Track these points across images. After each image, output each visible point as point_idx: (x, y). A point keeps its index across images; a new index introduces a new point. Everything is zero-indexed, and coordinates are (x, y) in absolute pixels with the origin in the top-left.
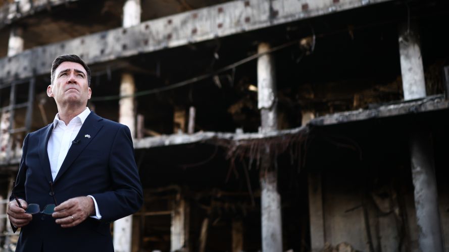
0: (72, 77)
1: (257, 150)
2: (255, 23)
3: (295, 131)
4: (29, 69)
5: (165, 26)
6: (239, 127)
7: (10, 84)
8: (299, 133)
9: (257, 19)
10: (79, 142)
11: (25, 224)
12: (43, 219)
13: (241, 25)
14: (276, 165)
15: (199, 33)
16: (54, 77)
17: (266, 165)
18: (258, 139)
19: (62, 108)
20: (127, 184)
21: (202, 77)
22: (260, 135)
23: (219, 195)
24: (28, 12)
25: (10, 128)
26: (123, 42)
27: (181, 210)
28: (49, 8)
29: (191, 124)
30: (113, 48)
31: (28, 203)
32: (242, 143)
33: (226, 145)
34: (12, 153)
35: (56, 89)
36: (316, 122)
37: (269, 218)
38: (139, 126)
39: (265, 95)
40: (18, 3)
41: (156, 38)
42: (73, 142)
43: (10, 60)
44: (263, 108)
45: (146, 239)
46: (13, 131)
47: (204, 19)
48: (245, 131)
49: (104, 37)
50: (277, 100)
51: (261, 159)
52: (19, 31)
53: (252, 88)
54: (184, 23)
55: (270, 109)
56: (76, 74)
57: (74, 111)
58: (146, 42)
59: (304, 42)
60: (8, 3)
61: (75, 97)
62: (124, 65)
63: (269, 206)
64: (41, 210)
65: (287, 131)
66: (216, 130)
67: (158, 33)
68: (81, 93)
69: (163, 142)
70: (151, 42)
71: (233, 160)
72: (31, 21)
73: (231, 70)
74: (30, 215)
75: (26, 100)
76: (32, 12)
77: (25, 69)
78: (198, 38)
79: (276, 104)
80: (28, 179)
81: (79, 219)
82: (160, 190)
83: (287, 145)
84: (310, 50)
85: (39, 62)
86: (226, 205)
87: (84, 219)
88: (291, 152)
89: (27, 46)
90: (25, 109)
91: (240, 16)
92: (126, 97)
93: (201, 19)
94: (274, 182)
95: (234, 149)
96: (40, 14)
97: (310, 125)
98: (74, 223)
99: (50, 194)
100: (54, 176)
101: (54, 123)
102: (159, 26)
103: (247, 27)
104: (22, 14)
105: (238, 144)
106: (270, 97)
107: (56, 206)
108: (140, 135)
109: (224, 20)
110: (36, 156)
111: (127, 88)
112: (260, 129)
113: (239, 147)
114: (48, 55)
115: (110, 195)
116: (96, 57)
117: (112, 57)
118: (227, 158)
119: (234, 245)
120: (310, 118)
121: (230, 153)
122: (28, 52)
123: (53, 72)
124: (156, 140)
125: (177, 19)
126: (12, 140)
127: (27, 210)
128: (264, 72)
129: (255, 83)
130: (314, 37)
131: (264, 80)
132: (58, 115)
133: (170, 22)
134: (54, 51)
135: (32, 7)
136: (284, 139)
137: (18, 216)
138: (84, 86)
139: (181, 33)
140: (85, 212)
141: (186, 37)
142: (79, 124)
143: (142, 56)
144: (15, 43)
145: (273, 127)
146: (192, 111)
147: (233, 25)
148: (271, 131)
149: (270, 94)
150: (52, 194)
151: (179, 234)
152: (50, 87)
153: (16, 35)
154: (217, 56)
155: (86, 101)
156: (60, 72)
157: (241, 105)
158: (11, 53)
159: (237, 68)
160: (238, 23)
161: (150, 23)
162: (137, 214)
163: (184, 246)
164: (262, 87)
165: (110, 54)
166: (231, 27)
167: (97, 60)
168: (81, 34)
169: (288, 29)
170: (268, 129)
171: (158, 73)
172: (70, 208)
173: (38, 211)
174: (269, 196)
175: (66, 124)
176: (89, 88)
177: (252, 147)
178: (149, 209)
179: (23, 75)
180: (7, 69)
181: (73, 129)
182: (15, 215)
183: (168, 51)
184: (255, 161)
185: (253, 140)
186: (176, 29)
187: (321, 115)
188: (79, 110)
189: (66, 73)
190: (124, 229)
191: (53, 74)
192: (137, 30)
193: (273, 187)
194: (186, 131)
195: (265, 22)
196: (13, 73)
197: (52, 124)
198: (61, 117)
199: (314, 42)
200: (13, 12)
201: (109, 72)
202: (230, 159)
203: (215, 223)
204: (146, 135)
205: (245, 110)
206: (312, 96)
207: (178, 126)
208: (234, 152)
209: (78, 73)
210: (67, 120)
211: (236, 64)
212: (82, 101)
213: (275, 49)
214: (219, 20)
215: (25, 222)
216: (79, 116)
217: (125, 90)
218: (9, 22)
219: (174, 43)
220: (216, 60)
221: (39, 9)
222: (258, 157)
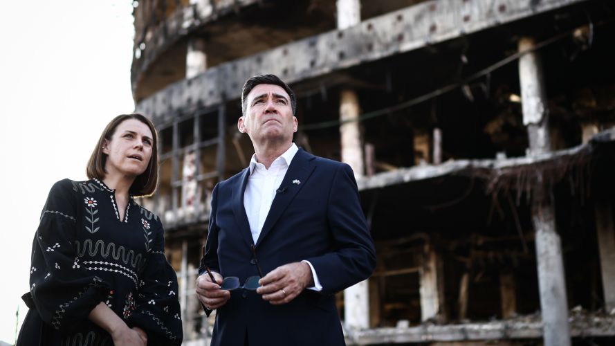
0: (270, 104)
1: (526, 180)
2: (512, 12)
3: (573, 151)
4: (216, 93)
5: (394, 24)
6: (500, 150)
7: (193, 114)
8: (580, 153)
9: (514, 6)
10: (285, 191)
11: (221, 304)
12: (244, 296)
13: (494, 16)
14: (552, 197)
15: (439, 30)
16: (246, 105)
17: (539, 198)
18: (526, 166)
19: (259, 146)
20: (353, 242)
21: (447, 89)
22: (528, 159)
23: (480, 242)
24: (210, 17)
25: (196, 174)
26: (339, 49)
27: (432, 265)
28: (237, 10)
29: (437, 151)
30: (326, 57)
31: (223, 276)
32: (506, 172)
33: (484, 176)
34: (201, 207)
35: (250, 121)
36: (600, 137)
37: (547, 268)
38: (369, 159)
39: (531, 106)
40: (195, 6)
41: (383, 40)
42: (277, 191)
43: (190, 83)
44: (531, 124)
45: (389, 307)
46: (201, 177)
47: (445, 10)
48: (509, 156)
49: (313, 44)
50: (548, 111)
51: (532, 191)
52: (199, 43)
53: (514, 98)
54: (419, 18)
55: (540, 124)
56: (276, 100)
57: (276, 150)
58: (370, 47)
59: (578, 33)
60: (182, 7)
61: (277, 131)
62: (343, 79)
63: (547, 252)
64: (242, 285)
65: (563, 152)
66: (470, 157)
67: (385, 34)
68: (284, 125)
69: (402, 178)
70: (376, 46)
71: (495, 195)
72: (215, 29)
73: (485, 77)
74: (227, 292)
75: (215, 135)
76: (215, 17)
77: (211, 93)
78: (439, 37)
79: (546, 119)
80: (221, 244)
81: (292, 292)
82: (402, 241)
83: (565, 170)
84: (587, 43)
85: (229, 83)
86: (491, 255)
87: (299, 292)
88: (571, 179)
89: (210, 63)
90: (215, 146)
91: (492, 4)
92: (348, 122)
93: (441, 12)
94: (551, 219)
95: (495, 180)
96: (225, 18)
97: (593, 142)
98: (286, 299)
99: (252, 262)
100: (256, 237)
101: (251, 167)
102: (385, 25)
103: (503, 19)
104: (201, 20)
105: (500, 173)
106: (538, 108)
107: (261, 278)
108: (370, 170)
109: (472, 11)
110: (230, 212)
111: (349, 110)
112: (528, 151)
113: (502, 178)
114: (240, 72)
115: (331, 258)
116: (305, 71)
117: (326, 70)
118: (487, 192)
119: (504, 306)
120: (592, 132)
121: (491, 186)
122: (213, 70)
123: (244, 99)
124: (393, 175)
125: (409, 14)
126: (200, 190)
127: (223, 285)
128: (528, 77)
129: (518, 92)
130: (591, 26)
131: (529, 86)
132: (255, 156)
133: (400, 18)
134: (247, 67)
135: (214, 10)
136: (560, 162)
137: (212, 294)
138: (287, 115)
139: (416, 32)
140: (300, 284)
141: (421, 37)
142: (283, 166)
143: (366, 66)
144: (195, 60)
145: (544, 147)
146: (437, 134)
147: (484, 17)
148: (542, 154)
149: (538, 105)
150: (255, 261)
151: (432, 297)
152: (241, 120)
153: (195, 49)
154: (464, 59)
155: (292, 135)
156: (254, 98)
157: (501, 122)
158: (191, 74)
159: (493, 73)
160: (490, 13)
161: (373, 21)
162: (374, 274)
163: (440, 312)
164: (528, 97)
165: (323, 66)
166: (481, 20)
167: (307, 75)
168: (282, 42)
169: (557, 17)
170: (538, 151)
171: (389, 87)
172: (279, 279)
173: (237, 285)
174: (545, 239)
175: (267, 168)
176: (294, 118)
177: (519, 176)
178: (389, 266)
179: (209, 102)
180: (186, 95)
181: (276, 174)
182: (207, 293)
183: (399, 57)
184: (524, 194)
185: (520, 166)
186: (408, 27)
187: (606, 128)
188: (284, 147)
189: (261, 99)
190: (358, 296)
191: (244, 102)
192: (357, 31)
193: (550, 226)
194: (431, 161)
195: (525, 10)
196: (195, 100)
197: (247, 169)
198: (259, 158)
199: (591, 33)
200: (189, 19)
201: (323, 90)
202: (491, 195)
203: (478, 278)
204: (378, 171)
205: (507, 128)
206: (594, 104)
207: (420, 154)
208: (496, 185)
209: (277, 98)
210: (268, 162)
211: (491, 68)
212: (286, 135)
213: (541, 45)
214: (465, 11)
215: (221, 302)
216: (283, 156)
217: (346, 113)
218: (185, 33)
219: (407, 46)
220: (465, 65)
221: (224, 13)
222: (528, 188)
